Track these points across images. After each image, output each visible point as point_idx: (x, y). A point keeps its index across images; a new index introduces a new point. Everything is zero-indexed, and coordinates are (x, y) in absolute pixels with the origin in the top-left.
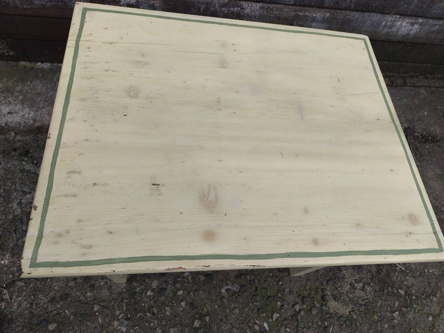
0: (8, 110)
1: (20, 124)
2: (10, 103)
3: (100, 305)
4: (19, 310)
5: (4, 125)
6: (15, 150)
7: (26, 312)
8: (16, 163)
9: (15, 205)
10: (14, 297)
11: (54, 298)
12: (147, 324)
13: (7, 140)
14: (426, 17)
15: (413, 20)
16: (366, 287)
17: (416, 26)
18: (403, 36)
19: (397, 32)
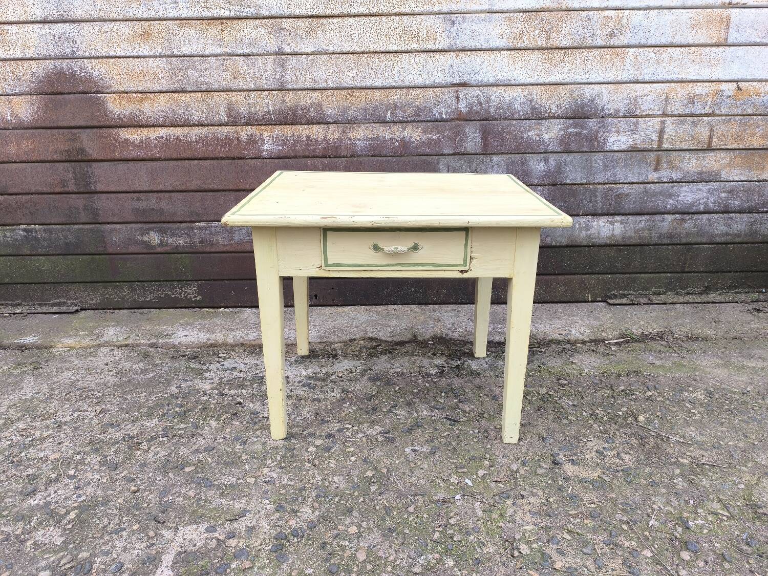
0: (184, 334)
1: (193, 343)
2: (187, 330)
3: (250, 455)
4: (155, 457)
5: (177, 344)
6: (184, 356)
7: (162, 458)
8: (183, 364)
9: (174, 388)
10: (152, 448)
11: (197, 450)
12: (304, 473)
13: (179, 351)
14: (623, 215)
15: (610, 218)
16: (623, 455)
17: (617, 225)
18: (608, 238)
19: (599, 234)
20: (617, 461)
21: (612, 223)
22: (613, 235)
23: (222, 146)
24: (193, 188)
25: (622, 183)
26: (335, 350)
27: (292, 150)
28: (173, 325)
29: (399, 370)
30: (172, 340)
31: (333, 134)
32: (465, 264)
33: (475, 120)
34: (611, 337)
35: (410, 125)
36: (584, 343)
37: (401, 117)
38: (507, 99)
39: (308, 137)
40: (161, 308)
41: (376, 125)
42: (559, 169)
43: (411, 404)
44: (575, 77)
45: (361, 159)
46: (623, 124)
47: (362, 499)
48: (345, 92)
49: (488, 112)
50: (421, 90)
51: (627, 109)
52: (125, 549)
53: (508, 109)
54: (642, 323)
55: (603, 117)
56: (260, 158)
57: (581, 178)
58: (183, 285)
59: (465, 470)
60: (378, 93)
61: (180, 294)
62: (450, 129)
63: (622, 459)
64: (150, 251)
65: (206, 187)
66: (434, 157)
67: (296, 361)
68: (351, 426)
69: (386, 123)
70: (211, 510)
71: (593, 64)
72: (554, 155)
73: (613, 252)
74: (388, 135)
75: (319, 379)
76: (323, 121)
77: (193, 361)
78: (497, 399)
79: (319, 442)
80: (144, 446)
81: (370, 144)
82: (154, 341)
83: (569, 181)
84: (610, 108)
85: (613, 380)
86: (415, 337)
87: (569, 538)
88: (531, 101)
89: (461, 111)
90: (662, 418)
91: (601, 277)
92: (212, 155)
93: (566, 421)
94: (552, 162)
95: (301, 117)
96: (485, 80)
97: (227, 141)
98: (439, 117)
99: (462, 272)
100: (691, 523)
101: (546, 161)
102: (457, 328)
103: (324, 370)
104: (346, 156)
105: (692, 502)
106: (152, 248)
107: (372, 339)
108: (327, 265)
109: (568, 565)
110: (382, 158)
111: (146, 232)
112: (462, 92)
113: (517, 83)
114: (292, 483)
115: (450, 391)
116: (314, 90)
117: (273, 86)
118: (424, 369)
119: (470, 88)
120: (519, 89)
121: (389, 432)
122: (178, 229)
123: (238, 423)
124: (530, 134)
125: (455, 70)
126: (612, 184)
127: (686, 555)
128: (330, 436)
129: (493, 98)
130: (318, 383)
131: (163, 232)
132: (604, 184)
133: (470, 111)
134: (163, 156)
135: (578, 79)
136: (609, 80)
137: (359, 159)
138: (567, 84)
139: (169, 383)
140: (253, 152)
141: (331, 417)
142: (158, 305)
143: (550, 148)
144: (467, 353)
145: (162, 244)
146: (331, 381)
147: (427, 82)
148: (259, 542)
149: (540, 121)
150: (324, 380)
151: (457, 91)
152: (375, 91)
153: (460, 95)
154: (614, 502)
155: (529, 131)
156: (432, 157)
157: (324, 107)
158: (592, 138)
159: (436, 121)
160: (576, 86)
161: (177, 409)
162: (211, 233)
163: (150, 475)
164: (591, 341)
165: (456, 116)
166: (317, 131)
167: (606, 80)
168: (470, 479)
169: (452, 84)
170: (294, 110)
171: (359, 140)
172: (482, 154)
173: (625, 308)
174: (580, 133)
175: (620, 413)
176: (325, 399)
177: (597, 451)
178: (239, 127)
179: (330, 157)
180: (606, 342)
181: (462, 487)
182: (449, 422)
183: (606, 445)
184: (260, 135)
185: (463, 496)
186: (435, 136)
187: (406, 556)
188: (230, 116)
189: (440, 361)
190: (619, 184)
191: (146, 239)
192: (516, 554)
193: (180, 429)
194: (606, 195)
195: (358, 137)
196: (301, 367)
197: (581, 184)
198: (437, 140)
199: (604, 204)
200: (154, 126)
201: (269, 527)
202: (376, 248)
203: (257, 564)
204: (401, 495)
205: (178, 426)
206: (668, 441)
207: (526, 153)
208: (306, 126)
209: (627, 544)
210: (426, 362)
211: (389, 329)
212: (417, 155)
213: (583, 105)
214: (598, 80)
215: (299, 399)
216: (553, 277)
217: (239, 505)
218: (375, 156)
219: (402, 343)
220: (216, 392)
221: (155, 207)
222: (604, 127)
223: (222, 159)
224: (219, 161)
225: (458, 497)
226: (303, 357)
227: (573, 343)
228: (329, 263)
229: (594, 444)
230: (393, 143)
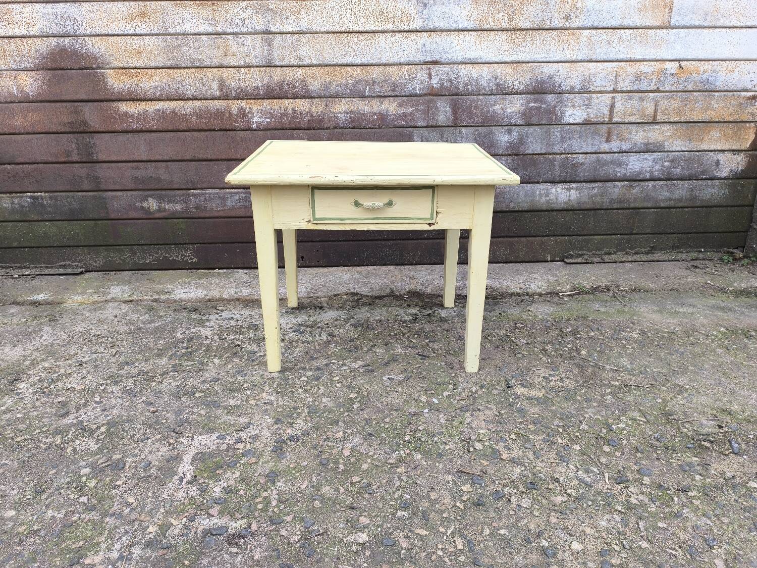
0: (183, 291)
1: (192, 298)
2: (186, 288)
3: (250, 384)
4: (168, 387)
5: (178, 299)
6: (185, 309)
7: (175, 387)
8: (185, 315)
9: (179, 334)
10: (165, 380)
11: (204, 381)
12: (298, 396)
13: (180, 305)
14: (578, 182)
15: (567, 186)
16: (565, 379)
17: (573, 192)
18: (565, 203)
19: (557, 199)
20: (560, 384)
21: (569, 190)
22: (569, 200)
23: (214, 119)
24: (188, 158)
25: (577, 153)
26: (321, 303)
27: (279, 122)
28: (172, 284)
29: (377, 318)
30: (173, 296)
31: (317, 108)
32: (432, 218)
33: (445, 96)
34: (565, 290)
35: (387, 99)
36: (541, 295)
37: (380, 92)
38: (475, 76)
39: (294, 110)
40: (160, 270)
41: (356, 100)
42: (521, 140)
43: (388, 344)
44: (536, 56)
45: (343, 131)
46: (578, 99)
47: (346, 414)
48: (326, 69)
49: (457, 88)
50: (396, 68)
51: (582, 85)
52: (151, 452)
53: (475, 86)
54: (593, 278)
55: (560, 93)
56: (251, 129)
57: (541, 148)
58: (180, 248)
59: (433, 392)
60: (358, 70)
61: (177, 257)
62: (424, 103)
63: (564, 383)
64: (148, 216)
65: (200, 157)
66: (409, 129)
67: (287, 312)
68: (336, 362)
69: (365, 97)
70: (220, 424)
71: (551, 44)
72: (517, 128)
73: (569, 216)
74: (367, 109)
75: (307, 326)
76: (308, 96)
77: (194, 313)
78: (461, 339)
79: (309, 374)
80: (158, 379)
81: (351, 117)
82: (156, 297)
83: (530, 152)
84: (567, 85)
85: (563, 324)
86: (392, 292)
87: (515, 438)
88: (496, 78)
89: (433, 86)
90: (601, 352)
91: (559, 238)
92: (205, 127)
93: (520, 356)
94: (515, 134)
95: (288, 91)
96: (454, 59)
97: (219, 114)
98: (413, 92)
99: (430, 224)
100: (614, 427)
101: (510, 133)
102: (429, 285)
103: (312, 319)
104: (329, 128)
105: (617, 412)
106: (151, 213)
107: (353, 294)
108: (315, 219)
109: (512, 456)
110: (361, 130)
111: (145, 199)
112: (435, 69)
113: (483, 61)
114: (288, 404)
115: (422, 333)
116: (299, 66)
117: (261, 63)
118: (400, 317)
119: (441, 66)
120: (485, 67)
121: (369, 365)
122: (175, 196)
123: (238, 361)
124: (495, 108)
125: (428, 49)
126: (568, 154)
127: (607, 448)
128: (318, 369)
129: (461, 75)
130: (307, 329)
131: (160, 199)
132: (561, 154)
133: (441, 87)
134: (160, 128)
135: (539, 57)
136: (565, 59)
137: (341, 130)
138: (528, 63)
139: (174, 331)
140: (243, 125)
141: (319, 354)
142: (156, 267)
143: (513, 121)
144: (438, 304)
145: (160, 210)
146: (319, 327)
147: (402, 60)
148: (262, 445)
149: (504, 96)
150: (312, 327)
151: (429, 69)
152: (355, 67)
153: (432, 72)
154: (554, 413)
155: (494, 105)
156: (407, 129)
157: (308, 82)
158: (550, 112)
159: (411, 96)
160: (536, 64)
161: (184, 351)
162: (205, 200)
163: (166, 400)
164: (547, 294)
165: (429, 92)
166: (302, 105)
167: (562, 59)
168: (437, 399)
169: (425, 62)
170: (281, 85)
171: (340, 113)
172: (453, 126)
173: (580, 266)
174: (540, 107)
175: (566, 349)
176: (313, 342)
177: (543, 377)
178: (230, 101)
179: (314, 129)
180: (560, 294)
181: (430, 404)
182: (420, 357)
183: (552, 373)
184: (250, 108)
185: (430, 410)
186: (410, 110)
187: (382, 453)
188: (222, 90)
189: (414, 311)
190: (575, 154)
191: (145, 205)
192: (471, 449)
193: (188, 366)
194: (563, 165)
195: (340, 110)
196: (292, 316)
197: (541, 154)
198: (411, 113)
199: (562, 172)
200: (151, 100)
201: (270, 435)
202: (357, 204)
203: (261, 460)
204: (379, 411)
205: (186, 364)
206: (604, 368)
207: (491, 126)
208: (292, 100)
209: (561, 441)
210: (401, 311)
211: (369, 285)
212: (393, 128)
213: (543, 82)
214: (556, 59)
215: (291, 342)
216: (516, 239)
217: (243, 420)
218: (355, 128)
219: (380, 297)
220: (216, 337)
221: (153, 176)
222: (561, 101)
223: (214, 130)
224: (212, 133)
225: (426, 411)
226: (293, 309)
227: (531, 295)
228: (317, 217)
229: (543, 372)
230: (372, 116)
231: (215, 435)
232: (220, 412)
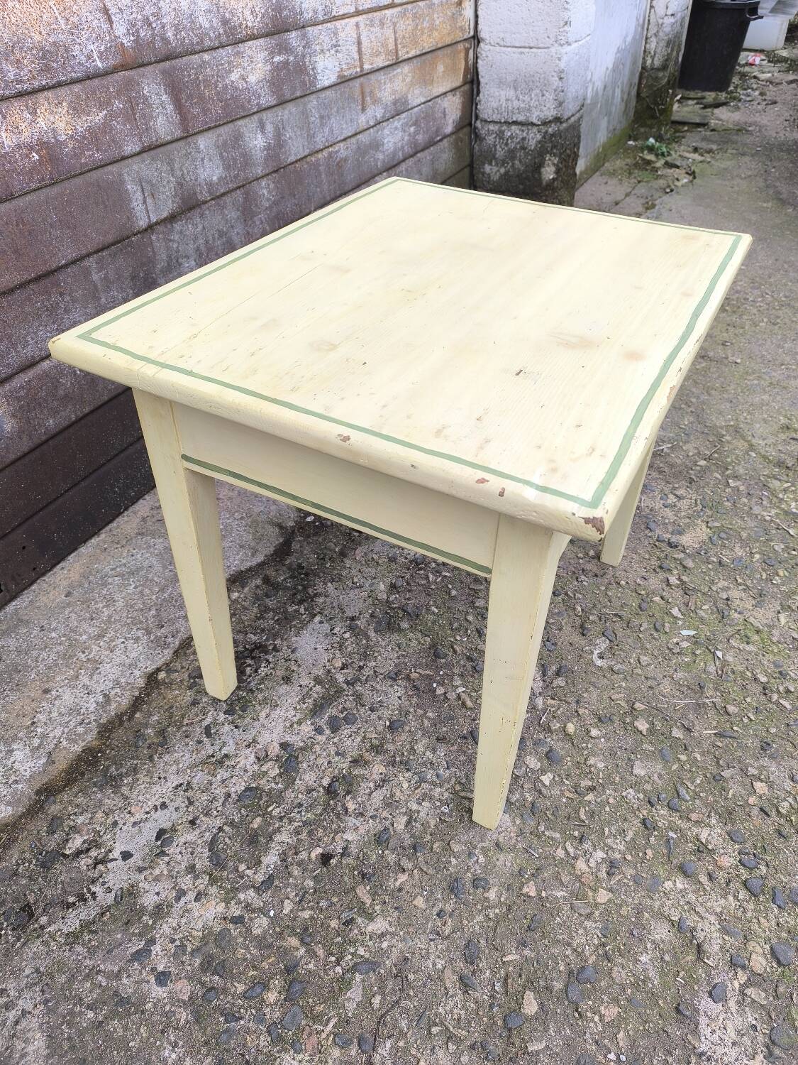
3: (528, 880)
11: (462, 979)
20: (686, 502)
25: (339, 142)
29: (382, 587)
33: (150, 64)
37: (19, 82)
38: (184, 5)
42: (279, 138)
46: (324, 36)
47: (698, 756)
49: (165, 40)
53: (192, 30)
55: (303, 27)
57: (303, 146)
62: (119, 93)
63: (686, 498)
66: (110, 168)
72: (269, 113)
74: (7, 139)
77: (43, 919)
83: (293, 157)
84: (307, 7)
88: (218, 7)
89: (122, 44)
94: (269, 128)
98: (90, 66)
101: (262, 127)
103: (304, 681)
123: (402, 878)
124: (233, 77)
126: (331, 146)
130: (342, 704)
132: (324, 149)
133: (137, 42)
139: (120, 1002)
143: (263, 102)
146: (350, 684)
149: (239, 47)
150: (338, 693)
153: (107, 3)
155: (230, 71)
158: (301, 70)
159: (89, 78)
161: (271, 998)
165: (119, 60)
172: (182, 138)
174: (288, 62)
176: (402, 712)
185: (718, 649)
186: (98, 117)
190: (337, 144)
194: (328, 169)
197: (304, 158)
198: (104, 126)
199: (329, 183)
205: (350, 1005)
207: (236, 119)
215: (377, 749)
219: (285, 550)
220: (247, 896)
222: (308, 44)
225: (720, 654)
230: (27, 156)
231: (705, 1004)
232: (620, 974)
